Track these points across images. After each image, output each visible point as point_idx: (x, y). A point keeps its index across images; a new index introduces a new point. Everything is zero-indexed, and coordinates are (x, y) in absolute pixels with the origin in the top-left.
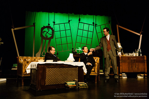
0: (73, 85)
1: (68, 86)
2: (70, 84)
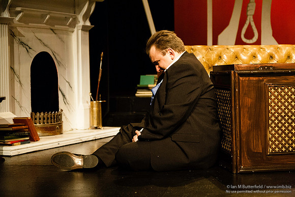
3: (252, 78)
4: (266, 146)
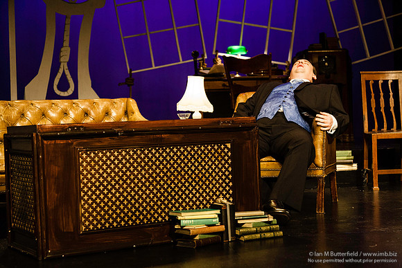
0: (209, 226)
3: (58, 142)
4: (78, 223)
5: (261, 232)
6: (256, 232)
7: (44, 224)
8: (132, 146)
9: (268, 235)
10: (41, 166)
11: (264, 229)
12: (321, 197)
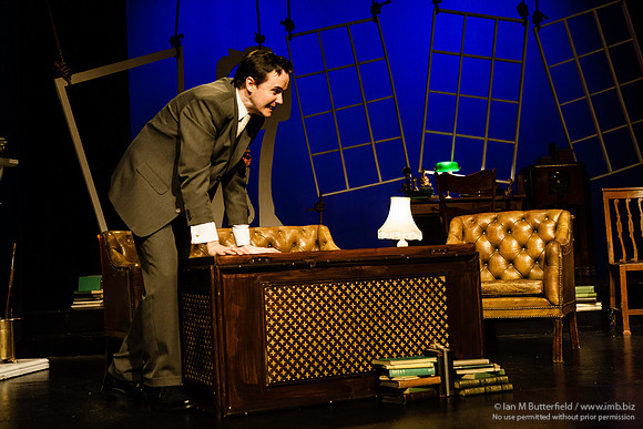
0: (422, 377)
1: (396, 382)
2: (407, 371)
3: (240, 276)
4: (263, 374)
5: (486, 385)
6: (480, 385)
7: (223, 374)
8: (326, 280)
9: (494, 388)
10: (219, 305)
11: (489, 381)
12: (558, 342)
